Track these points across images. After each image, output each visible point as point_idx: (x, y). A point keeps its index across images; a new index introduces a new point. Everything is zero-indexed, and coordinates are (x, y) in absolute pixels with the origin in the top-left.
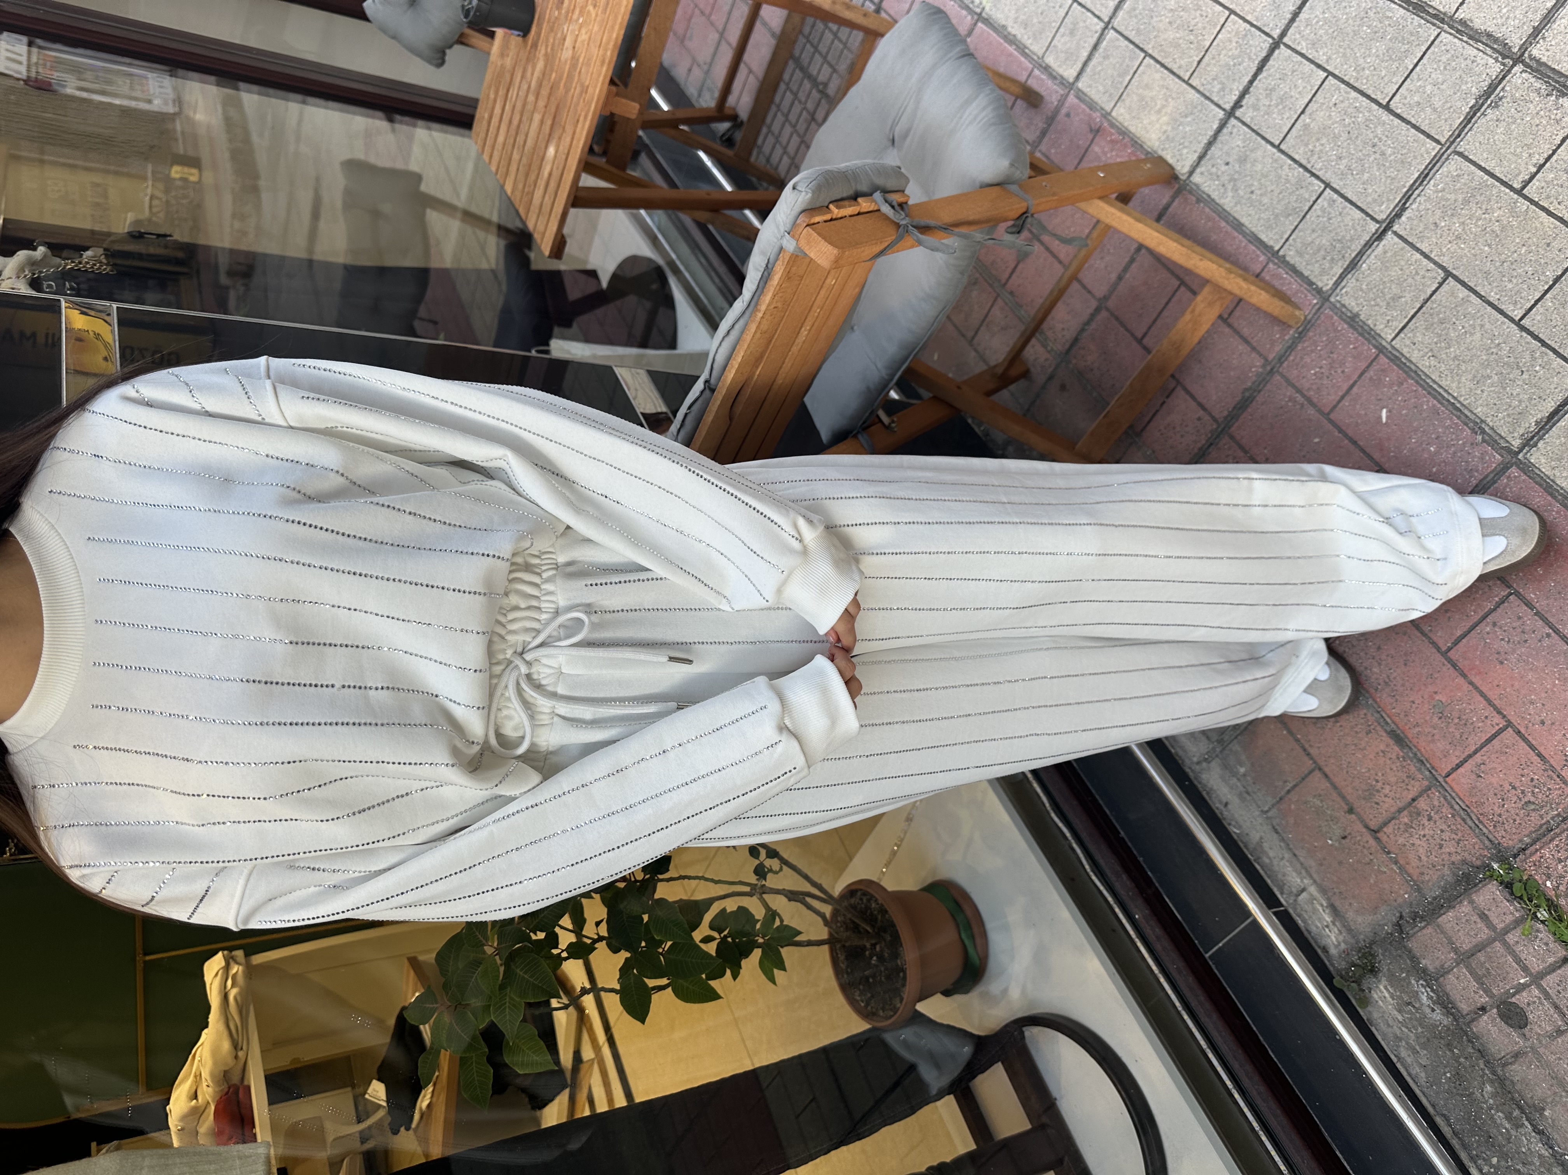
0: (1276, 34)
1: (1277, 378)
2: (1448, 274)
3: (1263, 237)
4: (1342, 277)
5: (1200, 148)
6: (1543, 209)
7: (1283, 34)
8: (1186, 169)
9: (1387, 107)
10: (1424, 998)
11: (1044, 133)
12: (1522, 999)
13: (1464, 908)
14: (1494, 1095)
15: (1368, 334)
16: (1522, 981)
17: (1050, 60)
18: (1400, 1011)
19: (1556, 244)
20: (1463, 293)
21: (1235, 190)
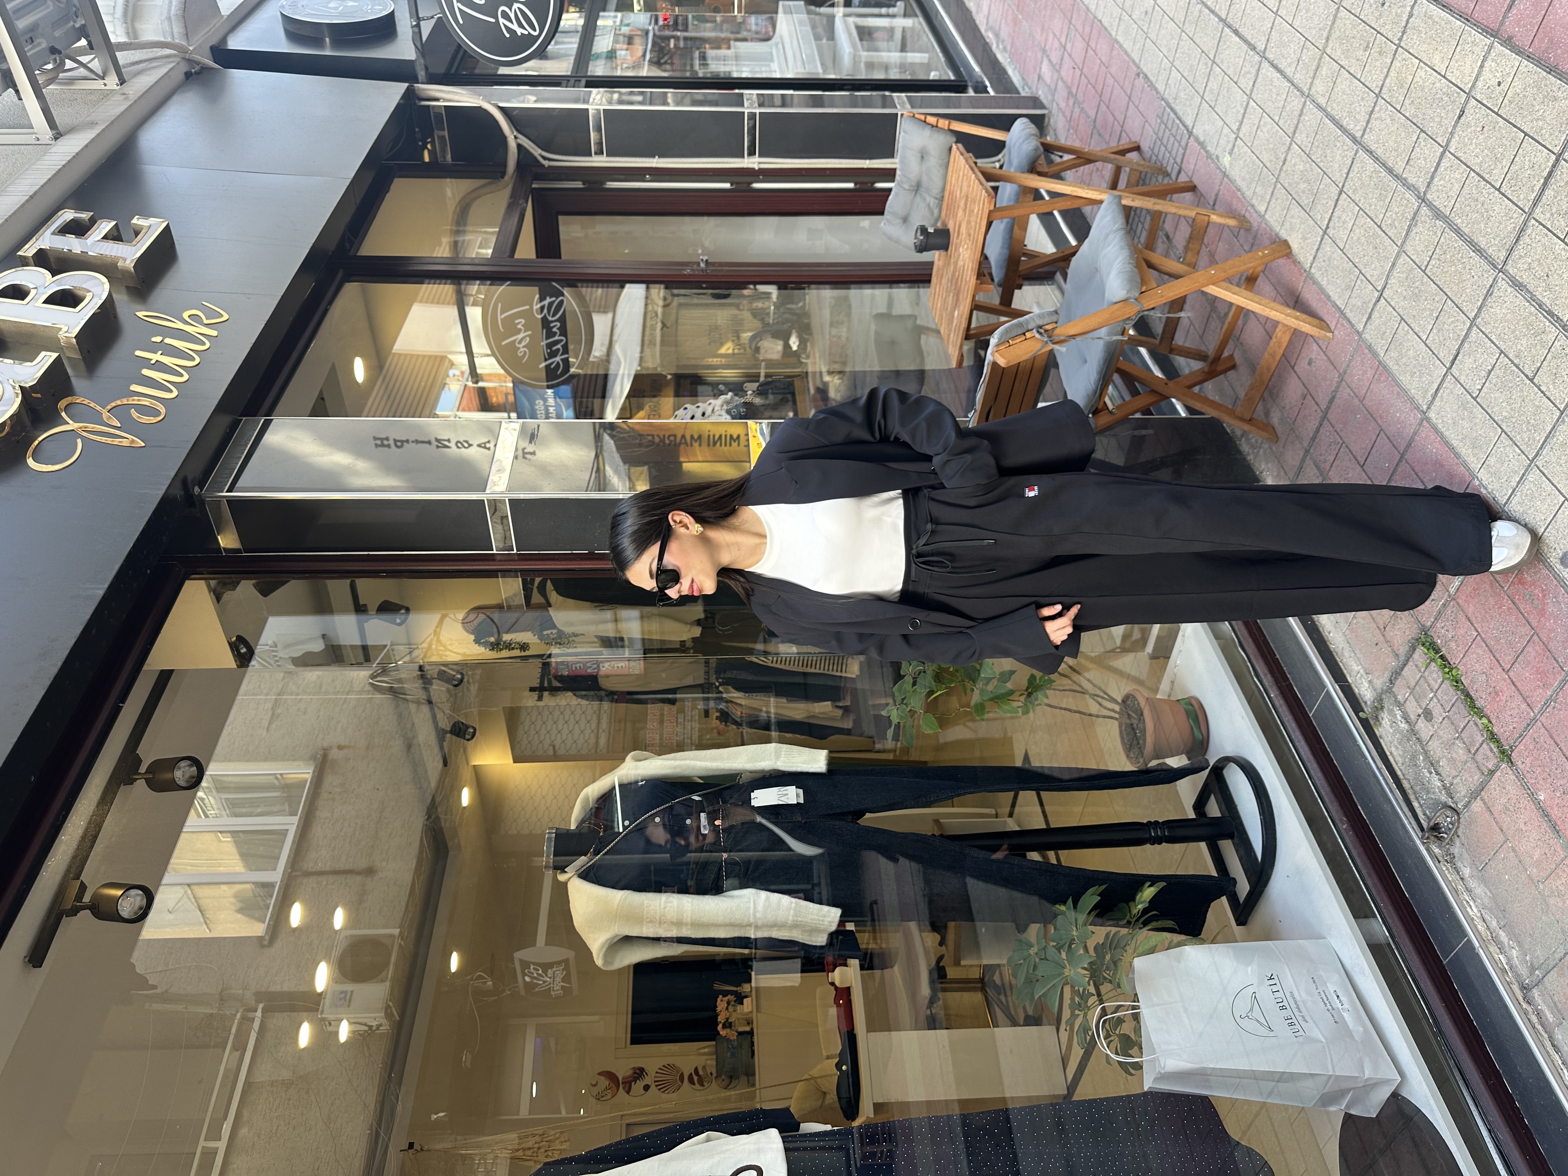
0: (1340, 185)
1: (1344, 383)
2: (1402, 319)
3: (1338, 303)
4: (1366, 324)
5: (1313, 253)
6: (1432, 280)
7: (1343, 186)
8: (1309, 265)
9: (1380, 227)
10: (1398, 716)
11: (1252, 245)
12: (1430, 706)
13: (1410, 663)
14: (1424, 760)
15: (1375, 354)
16: (1431, 696)
17: (1254, 201)
18: (1391, 727)
19: (1437, 299)
20: (1407, 328)
21: (1327, 276)
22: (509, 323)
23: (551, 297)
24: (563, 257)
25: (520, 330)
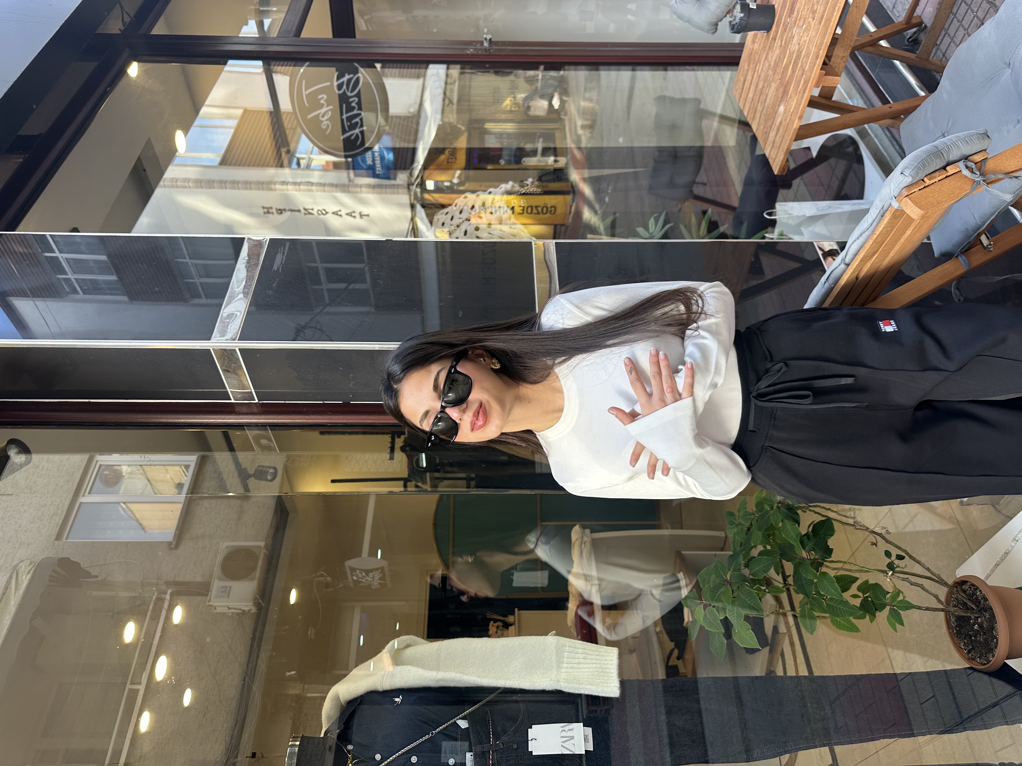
22: (313, 97)
23: (349, 74)
24: (358, 36)
25: (323, 105)
